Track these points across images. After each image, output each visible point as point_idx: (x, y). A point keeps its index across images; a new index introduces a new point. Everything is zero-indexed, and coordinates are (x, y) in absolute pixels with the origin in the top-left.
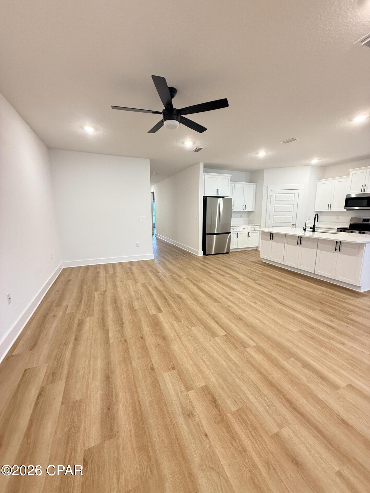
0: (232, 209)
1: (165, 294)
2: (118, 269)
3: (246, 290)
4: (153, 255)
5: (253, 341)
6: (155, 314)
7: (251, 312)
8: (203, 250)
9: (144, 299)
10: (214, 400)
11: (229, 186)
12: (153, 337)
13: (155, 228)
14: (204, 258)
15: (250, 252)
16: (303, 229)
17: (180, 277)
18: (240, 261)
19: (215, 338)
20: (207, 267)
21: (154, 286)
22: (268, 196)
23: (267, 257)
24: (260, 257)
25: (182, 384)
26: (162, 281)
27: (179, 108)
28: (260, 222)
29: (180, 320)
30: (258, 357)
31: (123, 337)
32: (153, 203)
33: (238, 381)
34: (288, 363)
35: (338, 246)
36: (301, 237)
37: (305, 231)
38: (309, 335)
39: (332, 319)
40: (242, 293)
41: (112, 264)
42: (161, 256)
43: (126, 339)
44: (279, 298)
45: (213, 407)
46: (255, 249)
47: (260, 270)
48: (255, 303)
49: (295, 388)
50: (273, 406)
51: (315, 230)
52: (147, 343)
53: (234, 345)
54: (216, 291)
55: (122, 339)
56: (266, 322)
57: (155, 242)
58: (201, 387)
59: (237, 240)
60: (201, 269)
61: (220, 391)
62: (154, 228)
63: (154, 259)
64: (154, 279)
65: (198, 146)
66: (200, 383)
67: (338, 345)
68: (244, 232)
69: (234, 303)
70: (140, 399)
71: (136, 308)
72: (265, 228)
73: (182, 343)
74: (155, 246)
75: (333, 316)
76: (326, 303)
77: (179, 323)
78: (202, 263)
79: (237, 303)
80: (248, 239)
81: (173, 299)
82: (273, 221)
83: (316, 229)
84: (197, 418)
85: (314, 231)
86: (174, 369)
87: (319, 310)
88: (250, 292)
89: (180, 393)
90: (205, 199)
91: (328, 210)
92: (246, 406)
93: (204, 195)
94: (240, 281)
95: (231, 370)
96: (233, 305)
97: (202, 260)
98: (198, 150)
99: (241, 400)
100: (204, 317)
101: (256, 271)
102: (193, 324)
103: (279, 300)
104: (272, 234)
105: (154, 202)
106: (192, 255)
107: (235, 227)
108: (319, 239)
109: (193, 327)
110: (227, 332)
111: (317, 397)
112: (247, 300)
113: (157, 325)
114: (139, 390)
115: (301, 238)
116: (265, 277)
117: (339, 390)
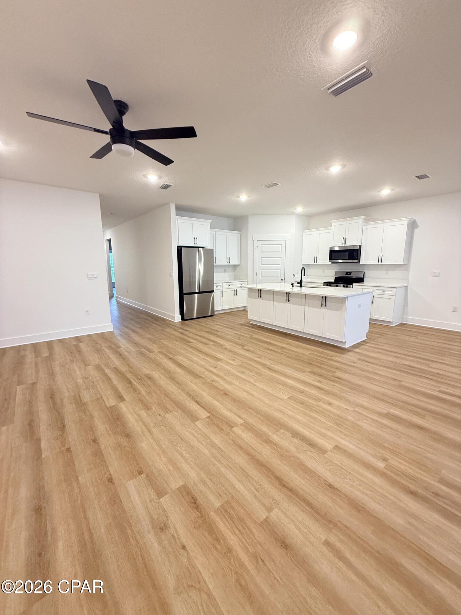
0: (214, 262)
1: (128, 375)
2: (57, 349)
3: (232, 359)
4: (112, 325)
5: (240, 417)
6: (114, 405)
7: (237, 384)
8: (180, 315)
9: (98, 386)
10: (194, 500)
11: (209, 234)
12: (111, 436)
13: (115, 288)
14: (182, 324)
15: (237, 313)
16: (291, 284)
17: (151, 351)
18: (226, 324)
19: (195, 423)
20: (186, 335)
21: (112, 367)
22: (254, 247)
23: (256, 318)
24: (249, 318)
25: (153, 490)
26: (125, 360)
27: (132, 130)
28: (247, 277)
29: (150, 408)
30: (246, 436)
31: (64, 446)
32: (110, 254)
33: (223, 469)
34: (278, 436)
35: (323, 301)
36: (289, 293)
37: (293, 286)
38: (299, 401)
39: (321, 379)
40: (229, 363)
41: (47, 342)
42: (124, 326)
43: (68, 447)
44: (268, 363)
45: (193, 510)
46: (243, 309)
47: (248, 333)
48: (243, 373)
49: (285, 462)
50: (262, 489)
51: (303, 285)
52: (103, 447)
53: (218, 426)
54: (197, 364)
55: (62, 449)
56: (255, 393)
57: (115, 307)
58: (178, 489)
59: (222, 299)
60: (178, 339)
61: (202, 487)
62: (113, 288)
63: (113, 331)
64: (113, 357)
65: (165, 181)
66: (175, 484)
67: (326, 407)
68: (231, 290)
69: (218, 376)
70: (91, 527)
71: (86, 401)
72: (253, 284)
73: (153, 438)
74: (116, 313)
75: (321, 376)
76: (315, 363)
77: (149, 411)
78: (180, 330)
79: (222, 375)
80: (234, 298)
81: (140, 380)
82: (261, 276)
83: (303, 283)
84: (172, 530)
85: (301, 286)
86: (142, 474)
87: (308, 372)
88: (237, 360)
89: (149, 503)
90: (179, 249)
91: (314, 264)
92: (233, 497)
93: (179, 244)
94: (226, 349)
95: (215, 458)
96: (217, 379)
97: (179, 326)
98: (166, 187)
99: (226, 492)
100: (181, 398)
101: (244, 335)
102: (167, 410)
103: (269, 366)
104: (259, 291)
105: (111, 252)
106: (167, 321)
107: (219, 284)
108: (306, 295)
109: (168, 413)
110: (210, 413)
111: (306, 466)
112: (233, 371)
113: (118, 419)
114: (90, 514)
115: (290, 295)
116: (252, 341)
117: (326, 454)
